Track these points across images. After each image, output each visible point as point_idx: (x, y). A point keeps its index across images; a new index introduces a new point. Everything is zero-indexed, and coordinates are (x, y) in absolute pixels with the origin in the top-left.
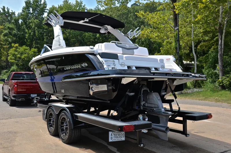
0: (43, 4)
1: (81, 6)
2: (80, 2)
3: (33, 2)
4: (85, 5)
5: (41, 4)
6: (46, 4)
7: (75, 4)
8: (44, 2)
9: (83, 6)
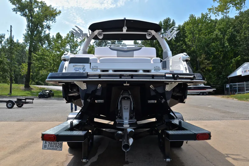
0: (172, 23)
1: (206, 18)
2: (205, 14)
3: (164, 24)
4: (210, 16)
5: (170, 24)
6: (174, 23)
7: (200, 18)
8: (173, 22)
9: (209, 18)
